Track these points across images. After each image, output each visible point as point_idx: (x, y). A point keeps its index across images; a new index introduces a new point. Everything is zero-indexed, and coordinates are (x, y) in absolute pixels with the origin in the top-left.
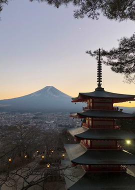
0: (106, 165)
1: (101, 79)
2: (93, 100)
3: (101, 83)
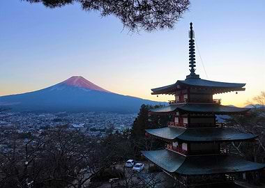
1: (195, 62)
2: (189, 91)
3: (194, 68)
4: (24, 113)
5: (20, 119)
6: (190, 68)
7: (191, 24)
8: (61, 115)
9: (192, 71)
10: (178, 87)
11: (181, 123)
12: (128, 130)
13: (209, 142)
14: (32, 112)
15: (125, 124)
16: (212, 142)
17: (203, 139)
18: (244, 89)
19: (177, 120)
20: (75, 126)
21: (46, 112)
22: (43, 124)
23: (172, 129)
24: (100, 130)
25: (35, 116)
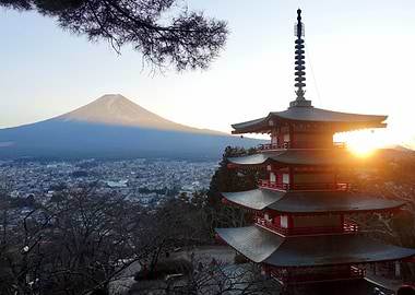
0: (334, 265)
1: (304, 79)
2: (291, 128)
3: (303, 88)
4: (21, 161)
5: (13, 171)
6: (297, 89)
7: (299, 12)
8: (85, 165)
9: (300, 93)
10: (271, 123)
11: (279, 183)
12: (202, 192)
13: (321, 213)
14: (34, 160)
15: (200, 180)
16: (327, 213)
17: (312, 209)
18: (385, 125)
19: (273, 178)
20: (111, 184)
21: (58, 160)
22: (55, 182)
23: (265, 191)
24: (155, 191)
25: (40, 167)
